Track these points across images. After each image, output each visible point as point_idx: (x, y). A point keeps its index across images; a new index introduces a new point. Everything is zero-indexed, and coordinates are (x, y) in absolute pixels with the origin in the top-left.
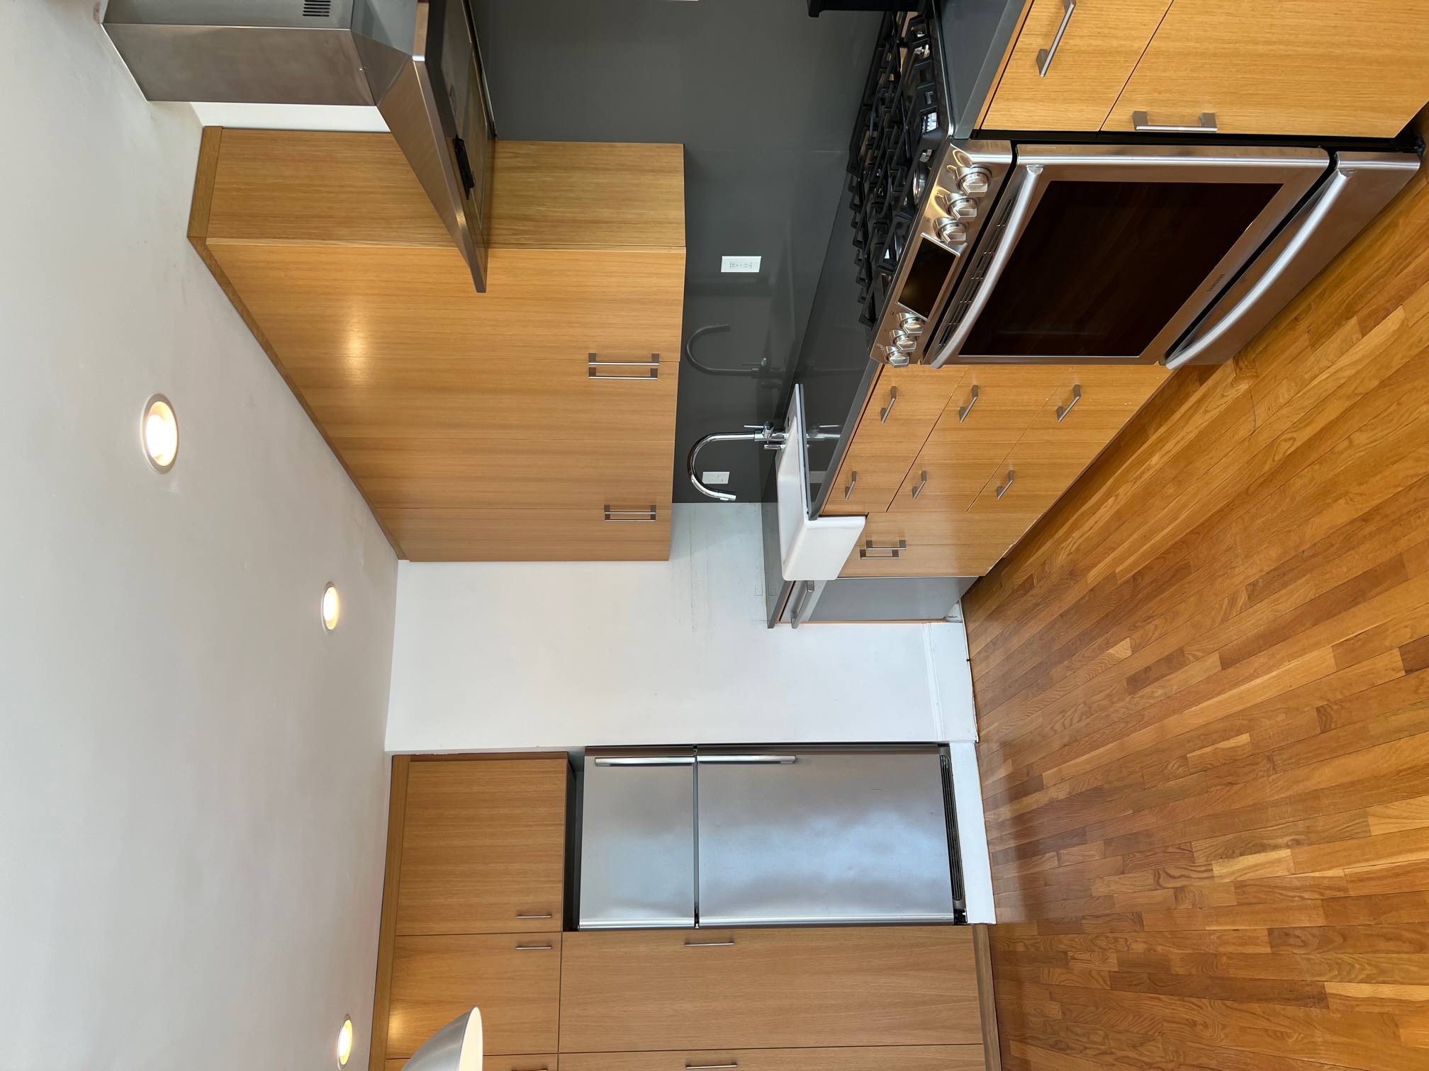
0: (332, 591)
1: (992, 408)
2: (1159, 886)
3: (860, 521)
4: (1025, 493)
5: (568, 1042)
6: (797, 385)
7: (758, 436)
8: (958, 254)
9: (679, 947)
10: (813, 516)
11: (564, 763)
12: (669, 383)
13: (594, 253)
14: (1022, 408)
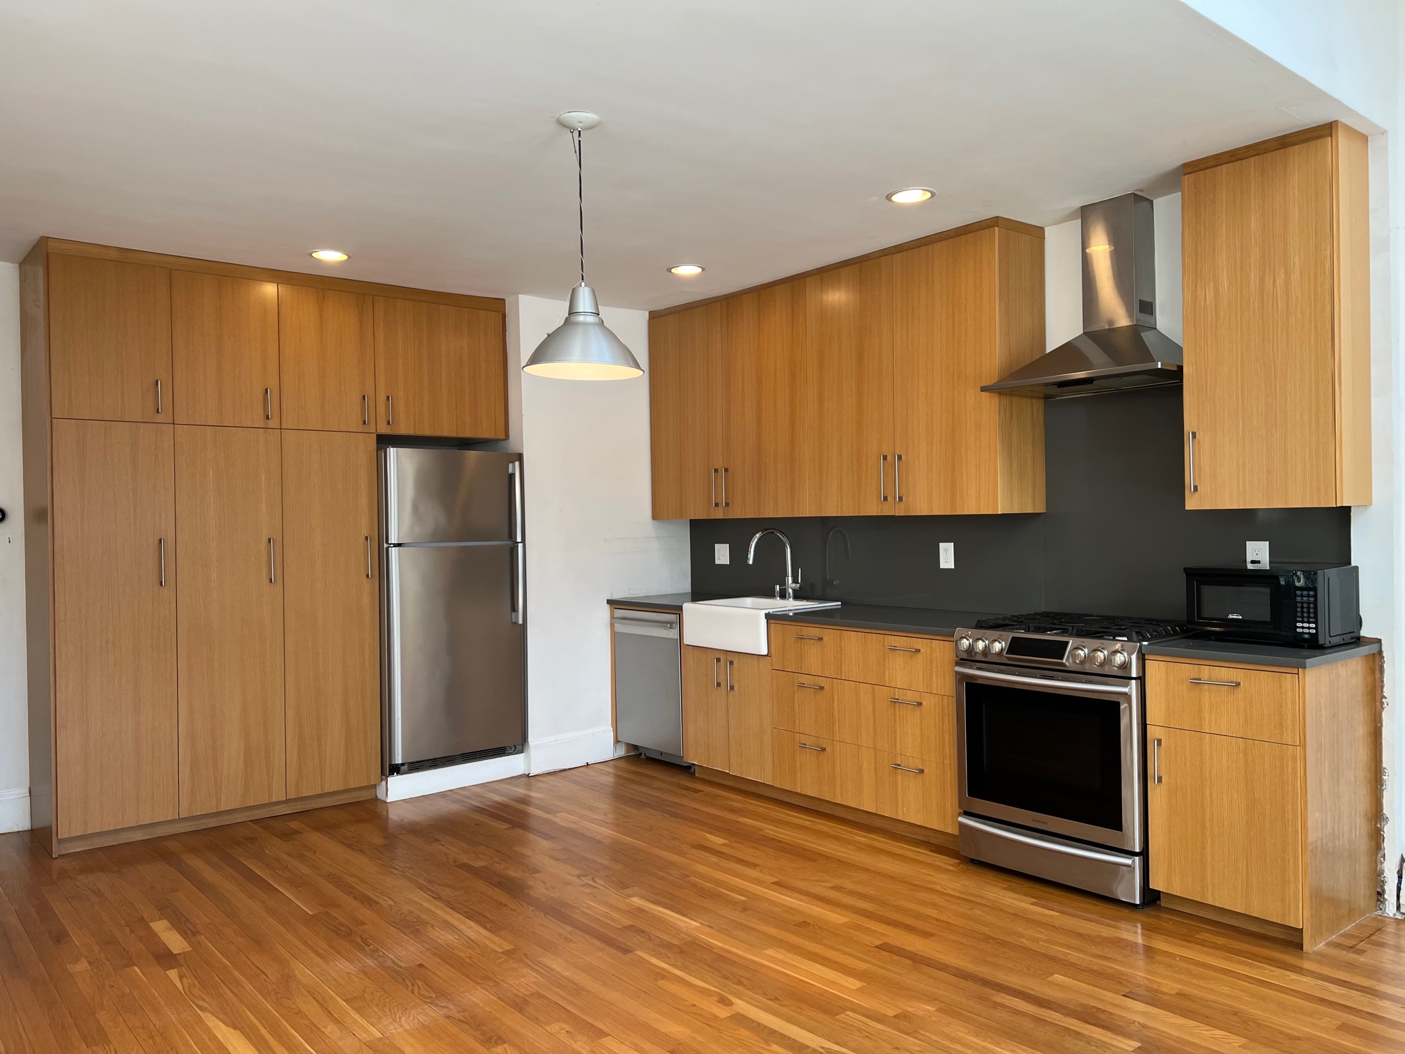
0: (700, 270)
1: (898, 719)
2: (579, 877)
3: (765, 652)
4: (798, 765)
5: (290, 437)
6: (840, 603)
7: (790, 580)
8: (1064, 661)
9: (365, 532)
10: (768, 616)
11: (503, 437)
12: (872, 508)
13: (996, 457)
14: (898, 740)
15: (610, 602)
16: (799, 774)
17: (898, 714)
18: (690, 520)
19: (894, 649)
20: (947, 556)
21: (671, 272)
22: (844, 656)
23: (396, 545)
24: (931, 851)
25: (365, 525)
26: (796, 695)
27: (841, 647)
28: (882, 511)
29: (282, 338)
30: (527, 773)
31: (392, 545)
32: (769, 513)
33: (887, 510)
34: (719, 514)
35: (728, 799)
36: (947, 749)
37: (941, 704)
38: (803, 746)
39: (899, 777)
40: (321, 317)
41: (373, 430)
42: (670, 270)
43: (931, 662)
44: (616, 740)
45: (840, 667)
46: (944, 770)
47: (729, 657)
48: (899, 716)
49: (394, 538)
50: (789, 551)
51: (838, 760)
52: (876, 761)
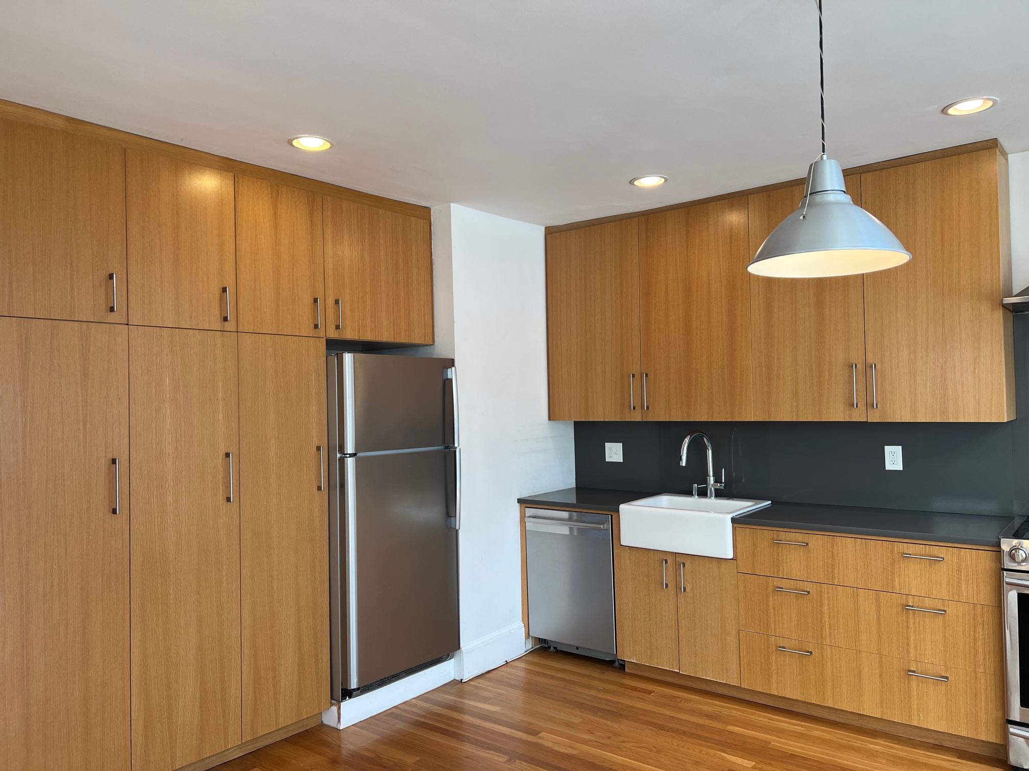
0: (663, 181)
1: (911, 626)
3: (729, 556)
4: (774, 668)
5: (246, 340)
6: (770, 502)
7: (712, 480)
9: (315, 442)
10: (734, 520)
11: (432, 342)
14: (912, 646)
15: (520, 501)
16: (774, 676)
17: (911, 621)
18: (574, 421)
19: (905, 556)
20: (894, 459)
21: (634, 185)
22: (837, 562)
23: (352, 455)
25: (316, 434)
26: (771, 599)
27: (832, 552)
28: (850, 416)
29: (238, 232)
30: (458, 678)
31: (348, 456)
32: (702, 416)
33: (858, 416)
34: (637, 417)
35: (690, 701)
36: (981, 656)
37: (972, 612)
38: (780, 648)
39: (914, 684)
40: (275, 213)
41: (322, 334)
42: (631, 182)
43: (959, 570)
44: (528, 635)
45: (833, 573)
46: (976, 678)
47: (679, 559)
48: (914, 623)
49: (350, 448)
50: (710, 452)
51: (829, 664)
52: (881, 667)
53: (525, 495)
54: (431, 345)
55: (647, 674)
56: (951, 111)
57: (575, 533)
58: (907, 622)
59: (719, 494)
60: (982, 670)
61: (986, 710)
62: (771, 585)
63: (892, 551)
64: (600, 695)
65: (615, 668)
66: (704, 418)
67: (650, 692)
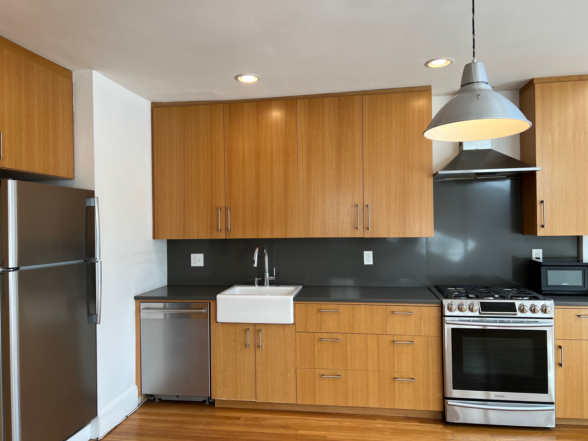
0: (257, 80)
4: (318, 388)
6: (301, 286)
7: (267, 275)
10: (294, 299)
11: (72, 177)
14: (396, 364)
15: (136, 298)
16: (318, 394)
17: (396, 350)
18: (167, 240)
19: (393, 313)
20: (368, 258)
21: (237, 80)
22: (356, 320)
23: (14, 269)
24: (420, 423)
26: (316, 346)
27: (353, 314)
28: (356, 235)
31: (12, 270)
32: (266, 235)
36: (431, 364)
38: (322, 376)
39: (397, 385)
42: (236, 78)
43: (421, 318)
44: (140, 393)
45: (353, 326)
46: (428, 377)
47: (258, 328)
48: (397, 351)
49: (12, 262)
50: (267, 257)
51: (350, 381)
52: (379, 378)
53: (139, 293)
54: (72, 179)
55: (231, 406)
56: (430, 65)
57: (168, 317)
58: (394, 351)
59: (272, 283)
60: (431, 372)
61: (434, 394)
62: (316, 337)
63: (386, 311)
64: (207, 428)
65: (206, 405)
66: (268, 236)
67: (239, 418)
